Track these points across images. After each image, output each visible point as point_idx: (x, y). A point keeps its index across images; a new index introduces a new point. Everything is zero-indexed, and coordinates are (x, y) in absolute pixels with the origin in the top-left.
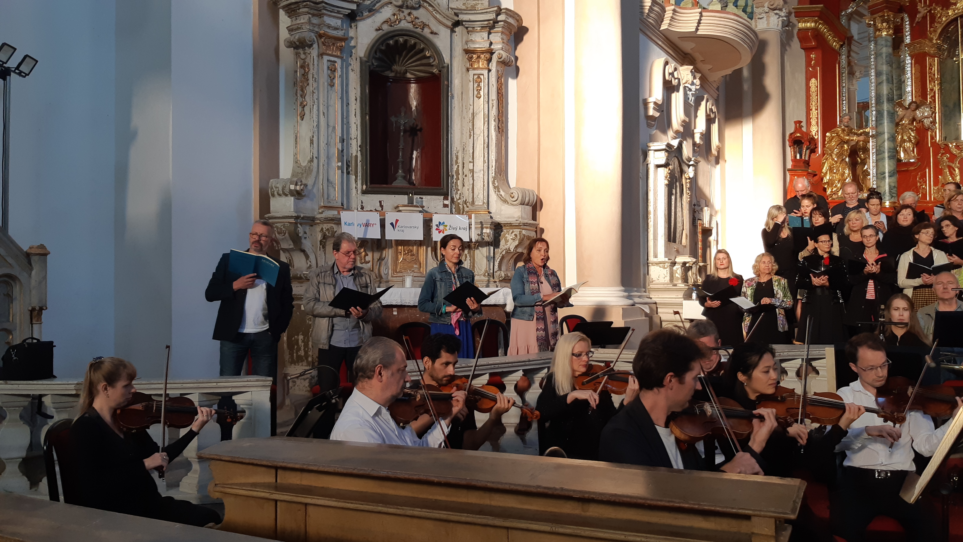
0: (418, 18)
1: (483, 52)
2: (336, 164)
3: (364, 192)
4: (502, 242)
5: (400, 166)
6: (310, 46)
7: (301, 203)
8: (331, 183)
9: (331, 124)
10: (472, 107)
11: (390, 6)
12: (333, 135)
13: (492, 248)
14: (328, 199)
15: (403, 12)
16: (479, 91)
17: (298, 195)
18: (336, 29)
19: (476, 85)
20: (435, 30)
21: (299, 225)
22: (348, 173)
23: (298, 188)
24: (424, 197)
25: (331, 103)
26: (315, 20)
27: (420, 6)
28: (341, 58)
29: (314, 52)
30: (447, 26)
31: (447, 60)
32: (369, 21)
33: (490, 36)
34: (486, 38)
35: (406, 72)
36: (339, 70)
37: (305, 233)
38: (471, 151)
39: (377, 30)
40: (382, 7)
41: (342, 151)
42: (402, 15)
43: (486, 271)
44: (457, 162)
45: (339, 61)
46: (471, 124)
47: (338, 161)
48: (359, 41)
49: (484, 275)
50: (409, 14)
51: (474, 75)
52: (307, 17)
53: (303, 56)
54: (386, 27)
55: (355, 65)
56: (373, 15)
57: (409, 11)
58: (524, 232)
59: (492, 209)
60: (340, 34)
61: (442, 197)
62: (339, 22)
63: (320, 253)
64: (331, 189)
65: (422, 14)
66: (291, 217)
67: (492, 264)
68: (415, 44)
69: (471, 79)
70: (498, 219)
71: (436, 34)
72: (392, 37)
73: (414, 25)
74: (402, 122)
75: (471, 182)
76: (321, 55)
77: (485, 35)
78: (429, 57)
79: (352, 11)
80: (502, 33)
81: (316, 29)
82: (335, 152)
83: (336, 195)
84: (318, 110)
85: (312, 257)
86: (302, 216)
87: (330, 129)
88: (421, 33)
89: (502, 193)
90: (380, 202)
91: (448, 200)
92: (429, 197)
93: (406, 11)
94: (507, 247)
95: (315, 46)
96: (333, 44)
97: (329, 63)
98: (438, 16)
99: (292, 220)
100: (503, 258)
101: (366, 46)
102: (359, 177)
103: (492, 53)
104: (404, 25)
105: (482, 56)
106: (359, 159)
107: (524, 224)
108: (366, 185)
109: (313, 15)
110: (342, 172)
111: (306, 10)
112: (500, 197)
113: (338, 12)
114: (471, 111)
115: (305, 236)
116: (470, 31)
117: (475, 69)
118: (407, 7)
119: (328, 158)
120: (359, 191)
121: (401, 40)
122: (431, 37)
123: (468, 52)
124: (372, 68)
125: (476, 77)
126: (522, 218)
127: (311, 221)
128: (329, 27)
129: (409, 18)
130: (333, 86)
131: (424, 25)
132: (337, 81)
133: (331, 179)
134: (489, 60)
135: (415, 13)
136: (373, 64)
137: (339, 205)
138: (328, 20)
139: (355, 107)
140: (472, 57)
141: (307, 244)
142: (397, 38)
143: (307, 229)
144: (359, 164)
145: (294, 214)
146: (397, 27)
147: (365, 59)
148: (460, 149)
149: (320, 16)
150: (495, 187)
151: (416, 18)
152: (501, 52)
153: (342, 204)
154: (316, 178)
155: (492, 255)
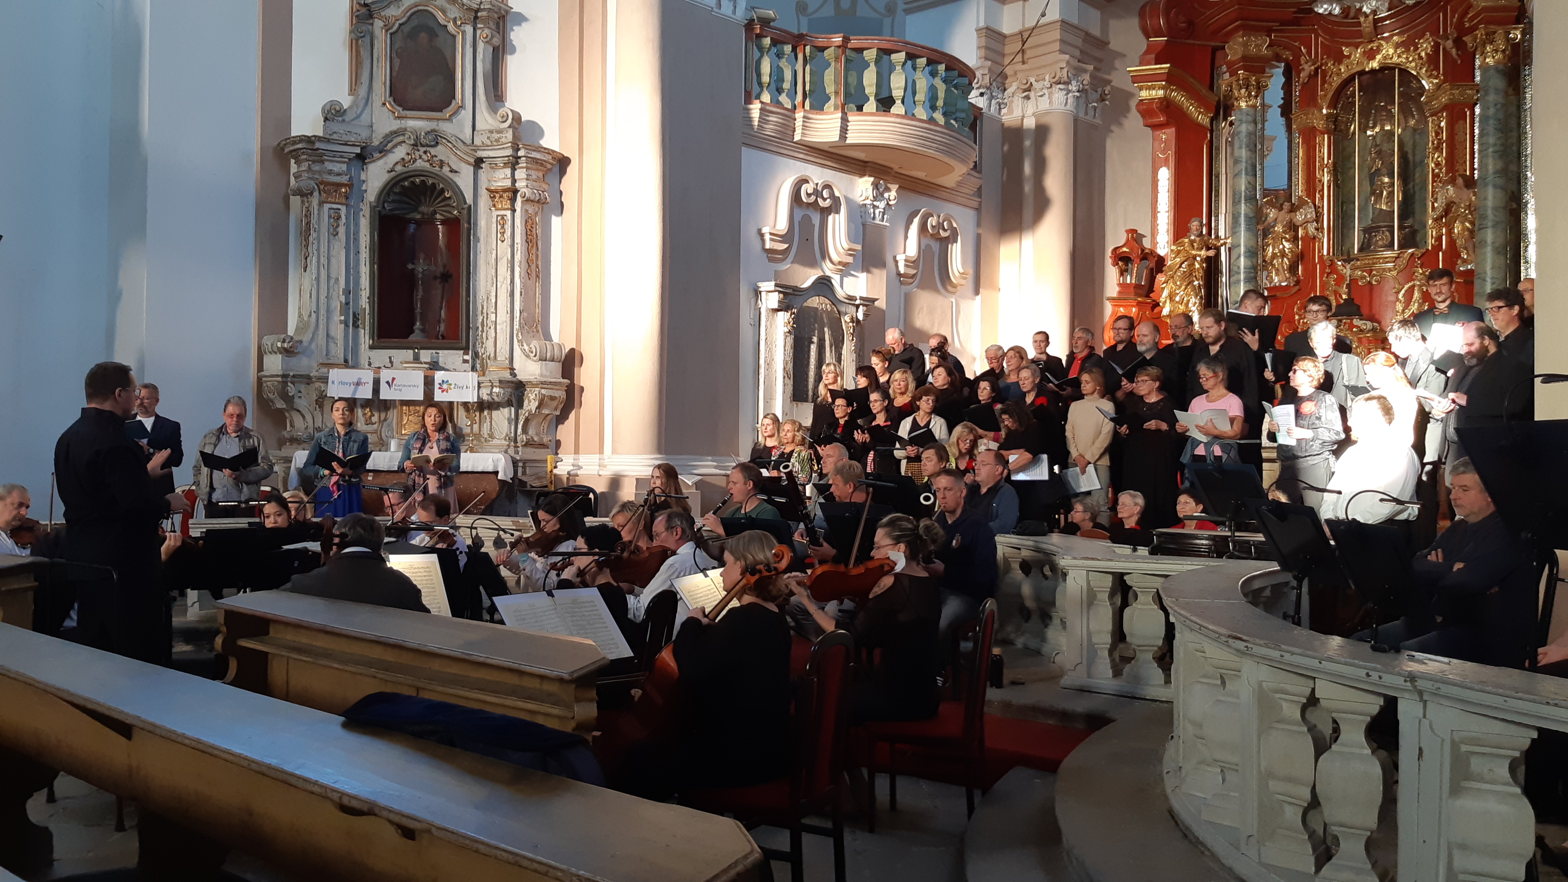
0: (436, 156)
1: (505, 190)
2: (338, 317)
3: (372, 347)
4: (526, 402)
5: (418, 318)
6: (311, 194)
7: (293, 361)
8: (333, 338)
9: (333, 275)
10: (494, 252)
11: (403, 145)
12: (336, 288)
13: (513, 409)
14: (327, 355)
15: (418, 150)
16: (503, 233)
17: (288, 352)
18: (339, 174)
19: (499, 227)
20: (454, 167)
21: (289, 384)
22: (356, 326)
23: (285, 345)
24: (440, 352)
25: (333, 253)
26: (316, 167)
27: (437, 143)
28: (347, 205)
29: (315, 200)
30: (469, 163)
31: (469, 200)
32: (380, 163)
33: (516, 172)
34: (509, 176)
35: (435, 213)
36: (343, 217)
37: (300, 392)
38: (494, 301)
39: (388, 172)
40: (395, 146)
41: (347, 304)
42: (417, 153)
43: (507, 435)
44: (482, 313)
45: (343, 209)
46: (494, 271)
47: (341, 315)
48: (370, 184)
49: (505, 440)
50: (425, 152)
51: (498, 216)
52: (306, 164)
53: (307, 205)
54: (399, 168)
55: (366, 211)
56: (384, 155)
57: (425, 149)
58: (543, 391)
59: (516, 366)
60: (344, 179)
61: (462, 352)
62: (344, 167)
63: (318, 414)
64: (332, 345)
65: (440, 152)
66: (277, 376)
67: (513, 427)
68: (433, 184)
69: (494, 220)
70: (521, 376)
71: (456, 172)
72: (406, 179)
73: (431, 164)
74: (420, 270)
75: (493, 335)
76: (321, 203)
77: (508, 171)
78: (449, 198)
79: (357, 154)
80: (527, 168)
81: (316, 176)
82: (336, 305)
83: (338, 352)
84: (318, 262)
85: (309, 418)
86: (291, 374)
87: (332, 282)
88: (439, 173)
89: (526, 347)
90: (390, 358)
91: (468, 354)
92: (446, 352)
93: (422, 149)
94: (529, 408)
95: (316, 194)
96: (336, 191)
97: (332, 211)
98: (458, 152)
99: (280, 379)
100: (527, 421)
101: (377, 190)
102: (367, 331)
103: (515, 192)
104: (420, 164)
105: (505, 195)
106: (367, 311)
107: (542, 383)
108: (373, 340)
109: (314, 162)
110: (347, 326)
111: (305, 157)
112: (523, 351)
113: (341, 157)
114: (494, 256)
115: (300, 395)
116: (494, 167)
117: (497, 209)
118: (422, 146)
119: (328, 311)
120: (367, 346)
121: (417, 180)
122: (450, 175)
123: (492, 193)
124: (383, 213)
125: (499, 218)
126: (541, 375)
127: (308, 379)
128: (330, 172)
129: (424, 157)
130: (337, 234)
131: (442, 164)
132: (342, 230)
133: (332, 333)
134: (513, 200)
135: (433, 151)
136: (384, 207)
137: (342, 361)
138: (329, 166)
139: (365, 255)
140: (494, 197)
141: (302, 403)
142: (412, 179)
143: (303, 387)
144: (367, 317)
145: (280, 373)
146: (412, 167)
147: (374, 204)
148: (485, 297)
149: (322, 162)
150: (518, 341)
151: (432, 157)
152: (525, 190)
153: (346, 361)
154: (314, 334)
155: (513, 416)
